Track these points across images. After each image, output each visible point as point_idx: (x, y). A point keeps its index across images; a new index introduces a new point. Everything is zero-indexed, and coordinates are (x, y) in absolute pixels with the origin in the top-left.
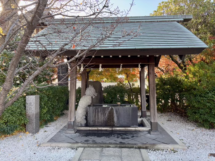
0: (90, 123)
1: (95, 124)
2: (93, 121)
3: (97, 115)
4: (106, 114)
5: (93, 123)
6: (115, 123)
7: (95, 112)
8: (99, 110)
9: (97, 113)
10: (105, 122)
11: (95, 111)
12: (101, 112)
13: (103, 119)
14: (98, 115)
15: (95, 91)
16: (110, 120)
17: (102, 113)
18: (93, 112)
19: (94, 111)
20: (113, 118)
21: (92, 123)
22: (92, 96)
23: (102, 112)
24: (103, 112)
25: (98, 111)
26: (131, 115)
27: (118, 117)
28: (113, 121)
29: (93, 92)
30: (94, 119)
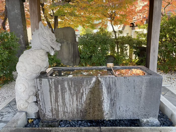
0: (44, 115)
1: (58, 117)
2: (52, 111)
3: (60, 97)
4: (82, 94)
5: (53, 115)
6: (105, 113)
7: (57, 92)
8: (66, 86)
9: (60, 93)
10: (81, 111)
11: (56, 88)
12: (70, 89)
13: (75, 105)
14: (63, 98)
15: (55, 39)
16: (94, 107)
17: (72, 91)
18: (50, 92)
19: (53, 87)
20: (100, 104)
21: (51, 114)
22: (48, 51)
23: (72, 89)
24: (74, 90)
25: (63, 89)
26: (143, 95)
27: (111, 100)
28: (101, 110)
29: (49, 41)
30: (53, 107)
